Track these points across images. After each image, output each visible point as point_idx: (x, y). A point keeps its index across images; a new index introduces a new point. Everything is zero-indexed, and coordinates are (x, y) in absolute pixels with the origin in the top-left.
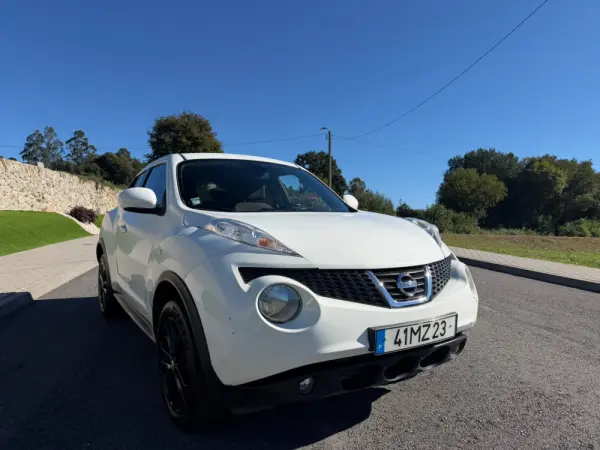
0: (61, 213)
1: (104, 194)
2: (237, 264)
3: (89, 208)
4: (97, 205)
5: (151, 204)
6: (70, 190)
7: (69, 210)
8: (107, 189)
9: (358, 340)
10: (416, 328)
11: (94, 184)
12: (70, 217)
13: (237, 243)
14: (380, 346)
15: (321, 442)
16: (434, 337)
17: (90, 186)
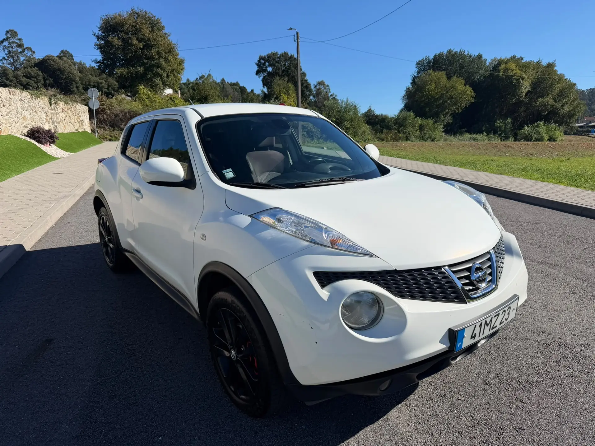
0: (18, 135)
1: (59, 110)
2: (311, 268)
3: (46, 127)
4: (53, 123)
5: (178, 177)
6: (23, 109)
7: (25, 131)
8: (61, 104)
9: (441, 342)
10: (488, 321)
11: (47, 99)
12: (28, 139)
13: (306, 243)
14: (459, 344)
15: (385, 418)
16: (501, 323)
17: (42, 102)
